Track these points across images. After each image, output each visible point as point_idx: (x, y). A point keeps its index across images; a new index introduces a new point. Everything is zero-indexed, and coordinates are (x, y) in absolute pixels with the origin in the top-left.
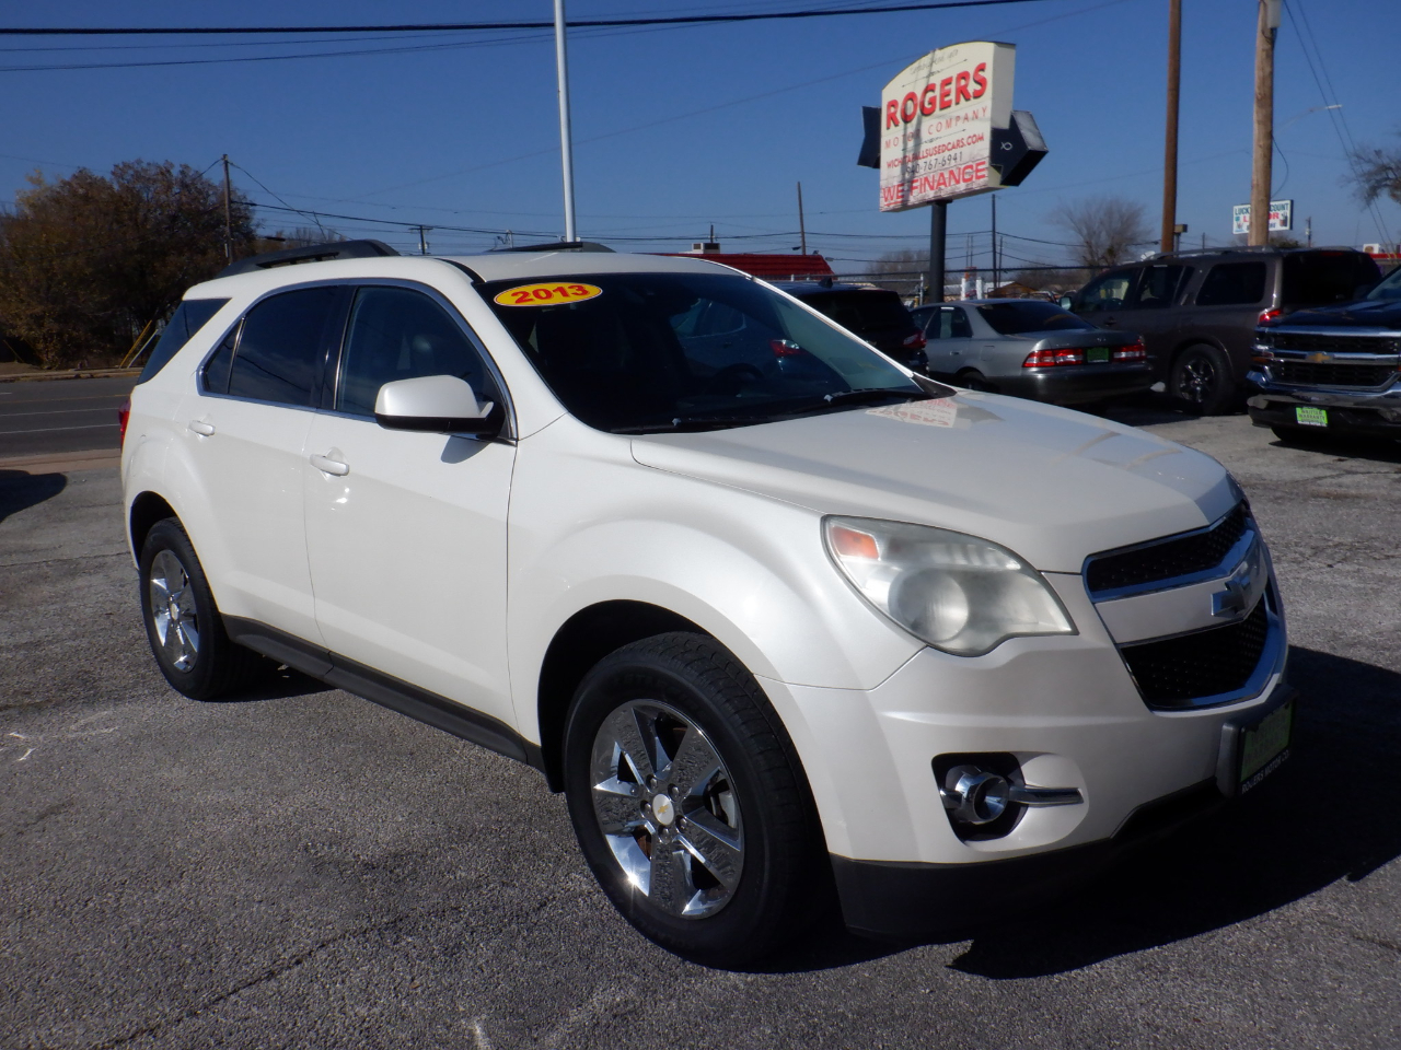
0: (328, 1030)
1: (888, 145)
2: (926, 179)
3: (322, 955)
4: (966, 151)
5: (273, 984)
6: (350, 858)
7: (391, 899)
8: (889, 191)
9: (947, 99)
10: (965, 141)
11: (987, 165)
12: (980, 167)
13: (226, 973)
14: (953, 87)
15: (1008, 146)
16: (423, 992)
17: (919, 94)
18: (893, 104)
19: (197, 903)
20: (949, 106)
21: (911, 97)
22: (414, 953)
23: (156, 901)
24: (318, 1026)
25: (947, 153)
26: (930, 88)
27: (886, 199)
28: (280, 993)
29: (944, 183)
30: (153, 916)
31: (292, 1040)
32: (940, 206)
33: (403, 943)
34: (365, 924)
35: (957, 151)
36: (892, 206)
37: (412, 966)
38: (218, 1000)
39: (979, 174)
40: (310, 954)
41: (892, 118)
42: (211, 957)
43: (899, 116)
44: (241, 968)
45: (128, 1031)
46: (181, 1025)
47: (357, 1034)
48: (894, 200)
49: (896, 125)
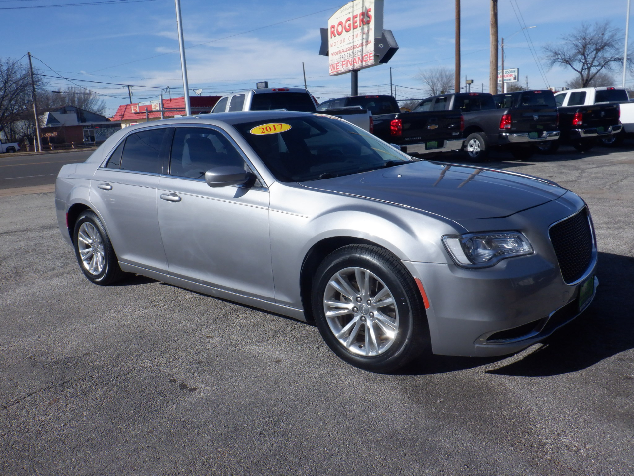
1: (332, 46)
2: (348, 61)
4: (365, 48)
8: (333, 66)
9: (355, 24)
10: (364, 44)
11: (373, 54)
12: (370, 55)
14: (358, 19)
15: (381, 46)
17: (344, 23)
18: (333, 27)
20: (357, 28)
21: (340, 24)
25: (356, 49)
26: (348, 20)
27: (332, 70)
29: (356, 63)
32: (355, 72)
35: (361, 48)
36: (334, 73)
39: (370, 58)
41: (333, 33)
43: (336, 32)
48: (336, 70)
49: (335, 36)
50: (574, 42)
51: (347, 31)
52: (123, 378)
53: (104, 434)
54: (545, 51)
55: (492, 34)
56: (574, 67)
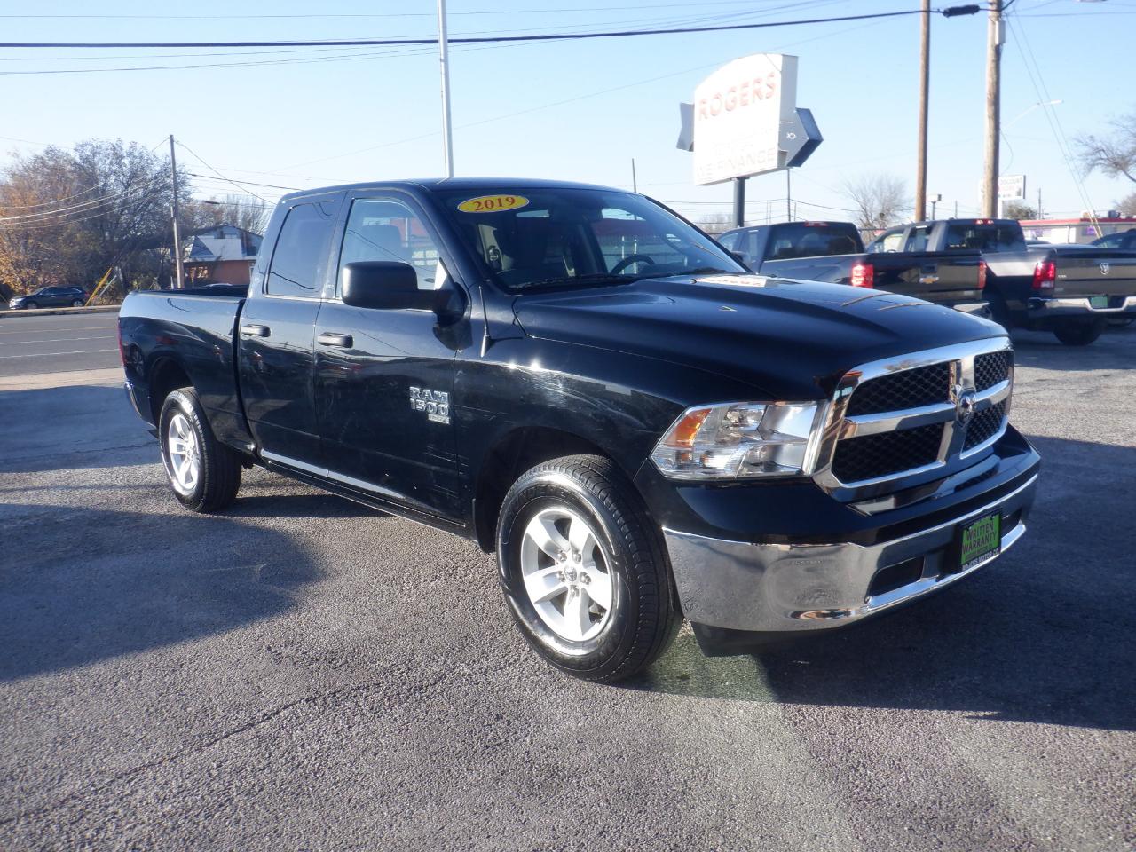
1: (699, 132)
8: (701, 169)
9: (745, 98)
12: (771, 152)
14: (750, 90)
17: (724, 95)
18: (704, 101)
20: (747, 104)
21: (717, 96)
26: (732, 90)
27: (700, 175)
32: (741, 182)
36: (704, 182)
39: (771, 157)
41: (703, 112)
43: (708, 111)
48: (705, 176)
50: (1131, 130)
51: (730, 109)
52: (431, 690)
53: (423, 776)
54: (1077, 146)
55: (989, 117)
56: (1131, 175)
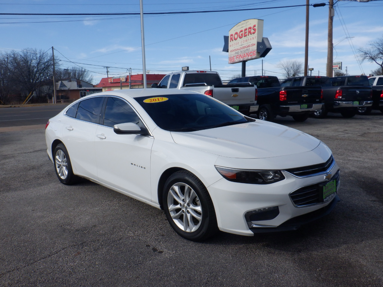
0: (63, 268)
2: (240, 55)
3: (63, 251)
4: (251, 48)
5: (50, 258)
6: (72, 228)
7: (82, 238)
8: (231, 58)
10: (250, 45)
11: (256, 52)
13: (38, 256)
15: (261, 47)
16: (88, 260)
19: (32, 239)
21: (236, 33)
22: (86, 251)
23: (21, 239)
24: (60, 268)
25: (246, 48)
27: (230, 60)
28: (51, 260)
29: (245, 56)
30: (20, 242)
31: (53, 271)
33: (84, 248)
34: (75, 244)
35: (248, 48)
37: (86, 254)
38: (35, 262)
40: (60, 251)
41: (231, 39)
42: (34, 252)
44: (42, 254)
45: (12, 269)
46: (25, 268)
47: (70, 269)
48: (232, 61)
49: (233, 41)
51: (240, 38)
